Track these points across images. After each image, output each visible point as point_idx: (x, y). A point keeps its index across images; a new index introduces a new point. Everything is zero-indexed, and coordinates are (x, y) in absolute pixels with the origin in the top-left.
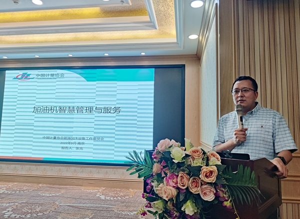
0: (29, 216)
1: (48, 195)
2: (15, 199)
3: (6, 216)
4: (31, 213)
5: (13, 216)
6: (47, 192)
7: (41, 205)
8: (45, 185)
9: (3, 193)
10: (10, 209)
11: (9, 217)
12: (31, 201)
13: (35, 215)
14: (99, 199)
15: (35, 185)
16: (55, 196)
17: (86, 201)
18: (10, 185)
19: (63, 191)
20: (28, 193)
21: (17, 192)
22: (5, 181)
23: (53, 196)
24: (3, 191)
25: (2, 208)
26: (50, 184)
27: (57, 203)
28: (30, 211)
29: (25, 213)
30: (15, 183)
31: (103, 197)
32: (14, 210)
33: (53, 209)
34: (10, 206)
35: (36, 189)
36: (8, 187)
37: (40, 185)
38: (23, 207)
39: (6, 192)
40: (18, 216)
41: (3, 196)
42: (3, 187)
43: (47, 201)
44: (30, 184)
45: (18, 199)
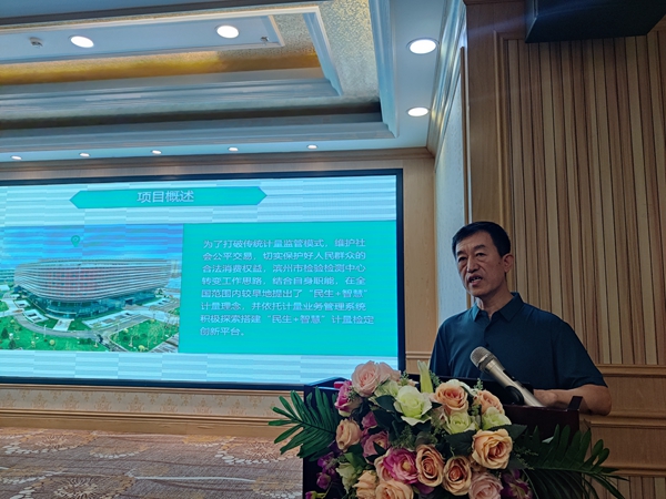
1: (111, 457)
2: (39, 467)
6: (110, 450)
7: (96, 479)
8: (104, 434)
9: (14, 455)
10: (28, 491)
12: (75, 471)
14: (221, 465)
15: (84, 434)
16: (127, 459)
17: (193, 469)
18: (30, 434)
19: (143, 448)
20: (67, 453)
21: (44, 451)
22: (18, 426)
23: (121, 459)
24: (13, 450)
25: (11, 488)
26: (116, 431)
27: (131, 476)
28: (71, 496)
30: (40, 431)
31: (229, 460)
32: (38, 492)
33: (121, 490)
34: (28, 484)
35: (85, 443)
36: (24, 440)
37: (95, 434)
38: (55, 486)
39: (20, 451)
41: (13, 461)
42: (12, 441)
43: (107, 471)
44: (71, 433)
45: (45, 468)
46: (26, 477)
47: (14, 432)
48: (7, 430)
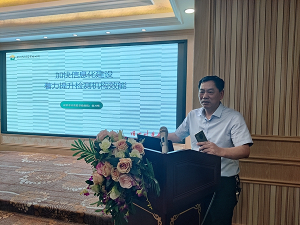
0: (39, 183)
1: (61, 165)
2: (33, 168)
3: (21, 183)
4: (42, 181)
5: (27, 182)
6: (61, 162)
7: (52, 173)
8: (61, 156)
9: (25, 162)
10: (26, 177)
11: (23, 183)
12: (45, 170)
13: (45, 183)
15: (53, 156)
16: (66, 166)
18: (32, 155)
20: (44, 163)
21: (36, 162)
22: (28, 152)
23: (64, 166)
24: (25, 161)
25: (21, 175)
26: (66, 155)
27: (66, 173)
28: (41, 179)
29: (37, 180)
30: (37, 154)
32: (29, 177)
33: (61, 178)
34: (27, 174)
35: (53, 159)
36: (30, 157)
37: (57, 156)
38: (36, 175)
39: (27, 161)
40: (31, 183)
41: (24, 165)
42: (26, 157)
43: (58, 170)
44: (48, 155)
45: (35, 168)
46: (27, 171)
47: (27, 154)
48: (25, 153)
